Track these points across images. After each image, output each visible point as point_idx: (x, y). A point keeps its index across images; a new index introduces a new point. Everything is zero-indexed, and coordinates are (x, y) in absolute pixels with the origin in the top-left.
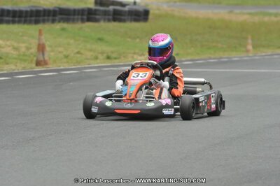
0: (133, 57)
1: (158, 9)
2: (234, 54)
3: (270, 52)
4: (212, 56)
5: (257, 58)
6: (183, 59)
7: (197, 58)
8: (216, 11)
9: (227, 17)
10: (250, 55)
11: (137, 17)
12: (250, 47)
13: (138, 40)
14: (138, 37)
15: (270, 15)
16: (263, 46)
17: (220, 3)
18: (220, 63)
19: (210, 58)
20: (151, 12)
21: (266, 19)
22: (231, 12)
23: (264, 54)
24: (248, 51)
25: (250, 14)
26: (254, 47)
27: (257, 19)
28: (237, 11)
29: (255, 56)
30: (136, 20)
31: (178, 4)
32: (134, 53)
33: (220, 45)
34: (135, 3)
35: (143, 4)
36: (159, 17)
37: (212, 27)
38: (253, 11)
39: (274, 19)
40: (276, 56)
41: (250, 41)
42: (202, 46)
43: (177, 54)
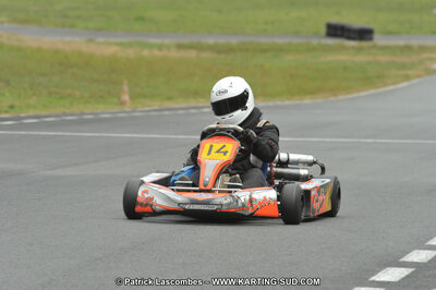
2: (100, 108)
3: (156, 105)
4: (68, 111)
5: (138, 114)
6: (23, 115)
7: (44, 113)
8: (67, 39)
9: (86, 48)
10: (127, 110)
12: (126, 97)
15: (151, 46)
16: (145, 96)
17: (73, 26)
18: (82, 122)
19: (65, 114)
21: (146, 53)
22: (91, 41)
23: (147, 109)
24: (122, 103)
25: (119, 44)
26: (131, 97)
27: (131, 53)
28: (101, 40)
29: (134, 111)
31: (6, 25)
33: (77, 93)
37: (64, 64)
38: (124, 40)
39: (157, 53)
40: (167, 113)
41: (126, 88)
42: (50, 94)
43: (12, 107)
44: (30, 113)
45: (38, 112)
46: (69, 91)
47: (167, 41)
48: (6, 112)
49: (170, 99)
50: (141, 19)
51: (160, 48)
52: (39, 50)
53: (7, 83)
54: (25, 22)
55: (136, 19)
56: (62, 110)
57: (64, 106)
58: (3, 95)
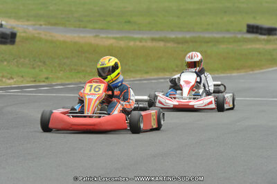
0: (1, 80)
1: (25, 32)
3: (138, 77)
6: (54, 83)
7: (67, 82)
8: (82, 35)
9: (93, 41)
11: (3, 40)
13: (5, 63)
14: (5, 60)
15: (134, 40)
16: (131, 71)
17: (85, 27)
20: (18, 34)
21: (132, 44)
22: (96, 36)
23: (132, 79)
25: (115, 38)
27: (122, 44)
28: (103, 35)
30: (4, 43)
31: (44, 26)
32: (3, 77)
33: (88, 69)
34: (1, 25)
35: (9, 27)
36: (26, 39)
37: (80, 51)
38: (118, 36)
39: (138, 43)
42: (71, 70)
43: (47, 78)
44: (59, 82)
45: (63, 82)
46: (83, 68)
47: (145, 36)
48: (44, 81)
49: (147, 73)
50: (129, 22)
51: (141, 40)
52: (65, 42)
53: (44, 63)
54: (56, 24)
55: (126, 22)
56: (79, 80)
57: (80, 78)
58: (41, 71)
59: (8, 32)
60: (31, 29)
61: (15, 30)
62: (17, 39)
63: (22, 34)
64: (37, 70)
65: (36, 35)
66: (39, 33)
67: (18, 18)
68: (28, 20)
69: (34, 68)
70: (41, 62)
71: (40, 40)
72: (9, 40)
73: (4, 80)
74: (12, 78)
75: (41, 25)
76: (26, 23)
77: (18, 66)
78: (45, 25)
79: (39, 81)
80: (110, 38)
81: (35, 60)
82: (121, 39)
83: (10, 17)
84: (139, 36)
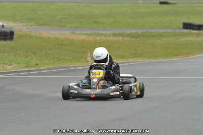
0: (3, 67)
1: (20, 31)
2: (77, 64)
4: (62, 66)
6: (41, 68)
7: (51, 67)
8: (62, 32)
9: (70, 37)
11: (5, 37)
12: (89, 59)
13: (6, 54)
14: (6, 52)
15: (101, 35)
17: (65, 27)
19: (61, 67)
20: (15, 33)
21: (98, 38)
22: (73, 33)
24: (88, 62)
25: (86, 34)
27: (91, 38)
28: (77, 32)
30: (5, 39)
31: (34, 27)
32: (4, 64)
33: (67, 58)
34: (3, 26)
35: (8, 27)
36: (21, 36)
37: (60, 44)
38: (89, 32)
39: (103, 38)
41: (89, 55)
42: (54, 58)
43: (36, 65)
44: (45, 67)
45: (48, 67)
46: (63, 57)
47: (108, 33)
48: (34, 67)
50: (97, 22)
51: (105, 35)
52: (49, 38)
53: (35, 53)
54: (42, 25)
55: (94, 22)
56: (60, 65)
57: (61, 64)
58: (32, 59)
59: (8, 31)
60: (24, 29)
61: (13, 30)
62: (15, 36)
63: (19, 33)
64: (29, 59)
65: (29, 33)
66: (31, 32)
67: (15, 20)
68: (22, 22)
69: (27, 57)
70: (32, 53)
71: (31, 36)
72: (8, 37)
73: (5, 66)
74: (11, 65)
75: (32, 26)
76: (21, 24)
77: (15, 56)
78: (35, 25)
79: (31, 67)
80: (82, 34)
81: (27, 52)
82: (91, 35)
83: (9, 20)
84: (104, 32)
